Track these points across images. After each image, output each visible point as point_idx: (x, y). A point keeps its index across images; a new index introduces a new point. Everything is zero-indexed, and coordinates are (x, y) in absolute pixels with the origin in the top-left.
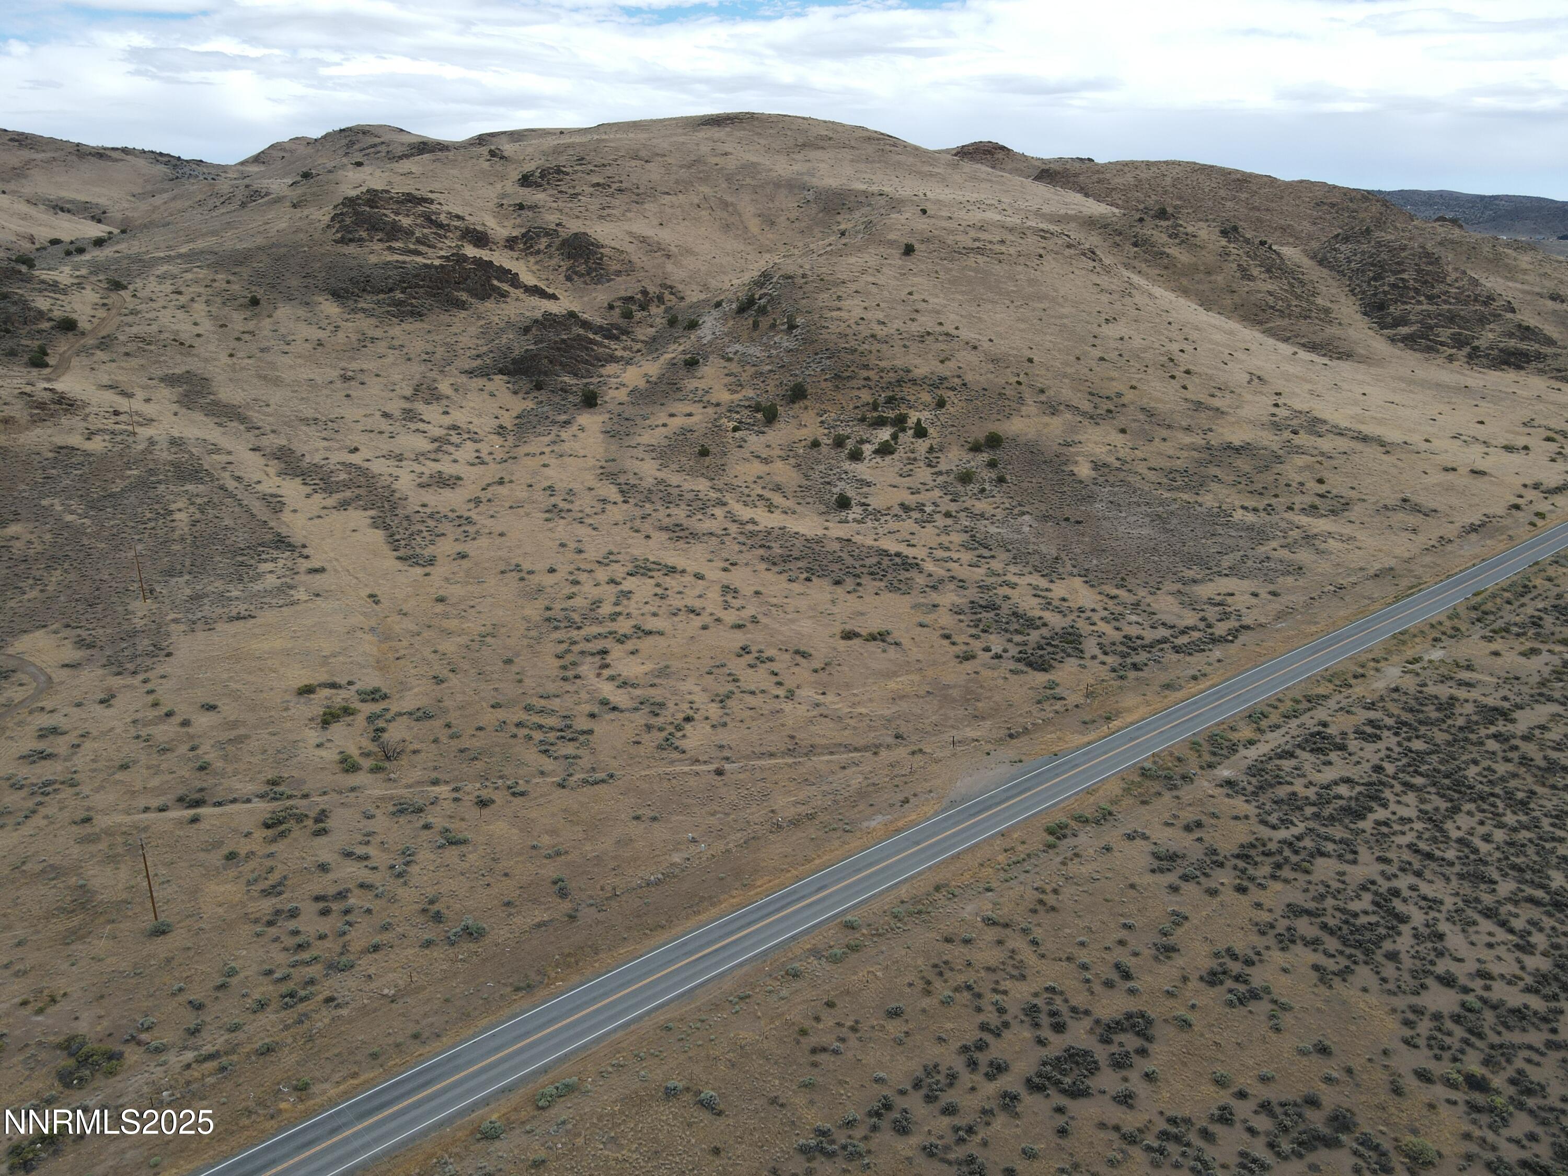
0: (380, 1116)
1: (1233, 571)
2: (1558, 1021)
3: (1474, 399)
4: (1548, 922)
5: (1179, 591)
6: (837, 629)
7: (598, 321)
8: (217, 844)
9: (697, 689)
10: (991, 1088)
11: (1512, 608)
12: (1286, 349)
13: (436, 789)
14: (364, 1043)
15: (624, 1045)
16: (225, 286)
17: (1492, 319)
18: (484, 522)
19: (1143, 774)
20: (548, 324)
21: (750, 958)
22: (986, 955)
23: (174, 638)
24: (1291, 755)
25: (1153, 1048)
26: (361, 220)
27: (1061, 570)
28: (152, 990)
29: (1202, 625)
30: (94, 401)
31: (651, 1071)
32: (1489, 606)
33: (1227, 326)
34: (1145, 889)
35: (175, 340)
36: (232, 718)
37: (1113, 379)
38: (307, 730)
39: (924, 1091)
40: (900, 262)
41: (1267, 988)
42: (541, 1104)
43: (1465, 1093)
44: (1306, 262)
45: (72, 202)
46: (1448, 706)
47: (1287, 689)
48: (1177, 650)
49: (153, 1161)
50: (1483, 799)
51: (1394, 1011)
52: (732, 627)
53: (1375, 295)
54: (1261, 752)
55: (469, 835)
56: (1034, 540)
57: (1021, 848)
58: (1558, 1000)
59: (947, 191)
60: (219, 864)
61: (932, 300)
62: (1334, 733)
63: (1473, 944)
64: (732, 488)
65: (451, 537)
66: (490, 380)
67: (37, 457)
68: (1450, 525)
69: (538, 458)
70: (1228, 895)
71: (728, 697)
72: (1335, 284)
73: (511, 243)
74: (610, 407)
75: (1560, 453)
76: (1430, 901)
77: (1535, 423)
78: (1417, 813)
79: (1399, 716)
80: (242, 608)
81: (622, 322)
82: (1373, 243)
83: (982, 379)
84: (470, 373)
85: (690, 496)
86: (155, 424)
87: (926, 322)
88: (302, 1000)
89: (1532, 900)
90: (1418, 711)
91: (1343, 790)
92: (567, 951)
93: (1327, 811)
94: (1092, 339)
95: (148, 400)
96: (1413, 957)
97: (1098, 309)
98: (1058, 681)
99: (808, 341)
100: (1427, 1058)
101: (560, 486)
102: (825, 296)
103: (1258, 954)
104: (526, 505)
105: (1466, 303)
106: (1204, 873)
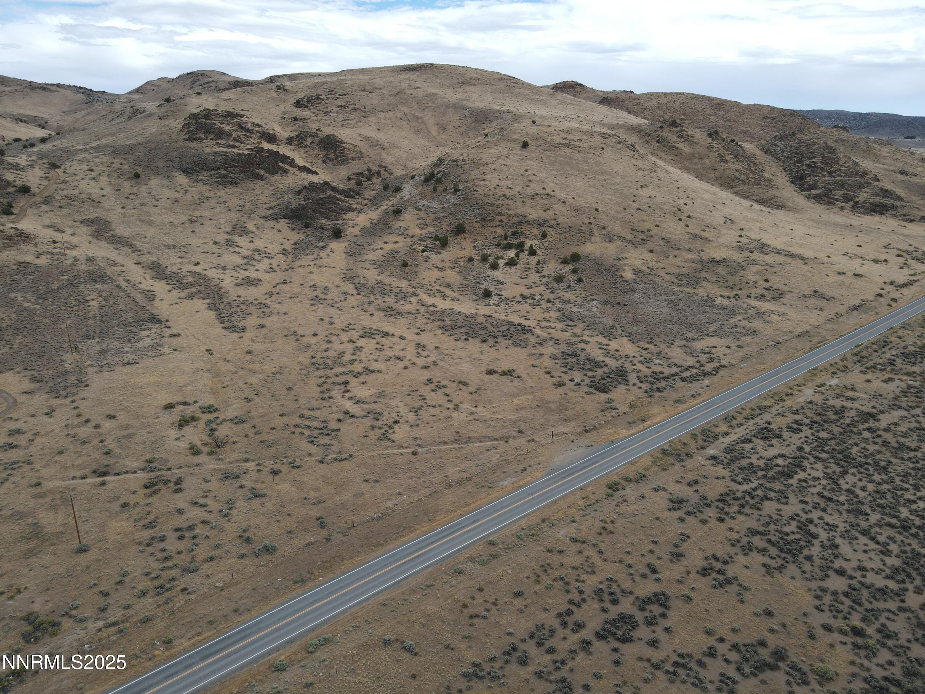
0: (215, 658)
1: (716, 334)
2: (905, 595)
3: (856, 232)
4: (899, 538)
5: (684, 346)
6: (484, 368)
7: (342, 187)
8: (117, 498)
9: (401, 404)
10: (575, 638)
11: (878, 354)
12: (746, 203)
13: (247, 464)
14: (205, 615)
15: (359, 614)
16: (119, 166)
17: (866, 185)
18: (275, 306)
19: (663, 453)
20: (312, 188)
21: (433, 563)
22: (573, 560)
23: (90, 376)
24: (750, 441)
25: (670, 613)
26: (200, 127)
27: (615, 333)
28: (78, 585)
29: (697, 365)
30: (41, 235)
31: (375, 630)
32: (864, 353)
33: (711, 190)
34: (665, 520)
35: (89, 198)
36: (125, 423)
37: (645, 221)
38: (170, 430)
39: (536, 640)
40: (520, 152)
41: (736, 577)
42: (310, 650)
43: (851, 638)
44: (758, 152)
45: (27, 116)
46: (841, 412)
47: (747, 402)
48: (683, 380)
49: (80, 686)
50: (861, 466)
51: (810, 590)
52: (422, 368)
53: (798, 171)
54: (732, 439)
55: (267, 492)
56: (599, 316)
57: (592, 497)
58: (905, 583)
59: (547, 110)
60: (117, 510)
61: (539, 174)
62: (775, 428)
63: (855, 550)
64: (421, 285)
65: (255, 315)
66: (277, 222)
67: (7, 268)
68: (842, 306)
69: (307, 268)
70: (713, 523)
71: (420, 409)
72: (775, 165)
73: (290, 141)
74: (349, 238)
75: (905, 264)
76: (830, 525)
77: (891, 246)
78: (823, 475)
79: (812, 418)
80: (130, 358)
81: (356, 188)
82: (796, 141)
83: (569, 221)
84: (266, 218)
85: (397, 290)
86: (78, 248)
87: (536, 188)
88: (167, 590)
89: (889, 525)
90: (824, 415)
91: (780, 461)
92: (325, 560)
93: (770, 474)
94: (633, 197)
95: (73, 234)
96: (821, 558)
97: (636, 180)
98: (613, 398)
99: (466, 199)
100: (829, 617)
101: (321, 285)
102: (476, 172)
103: (731, 557)
104: (300, 296)
105: (851, 176)
106: (699, 511)
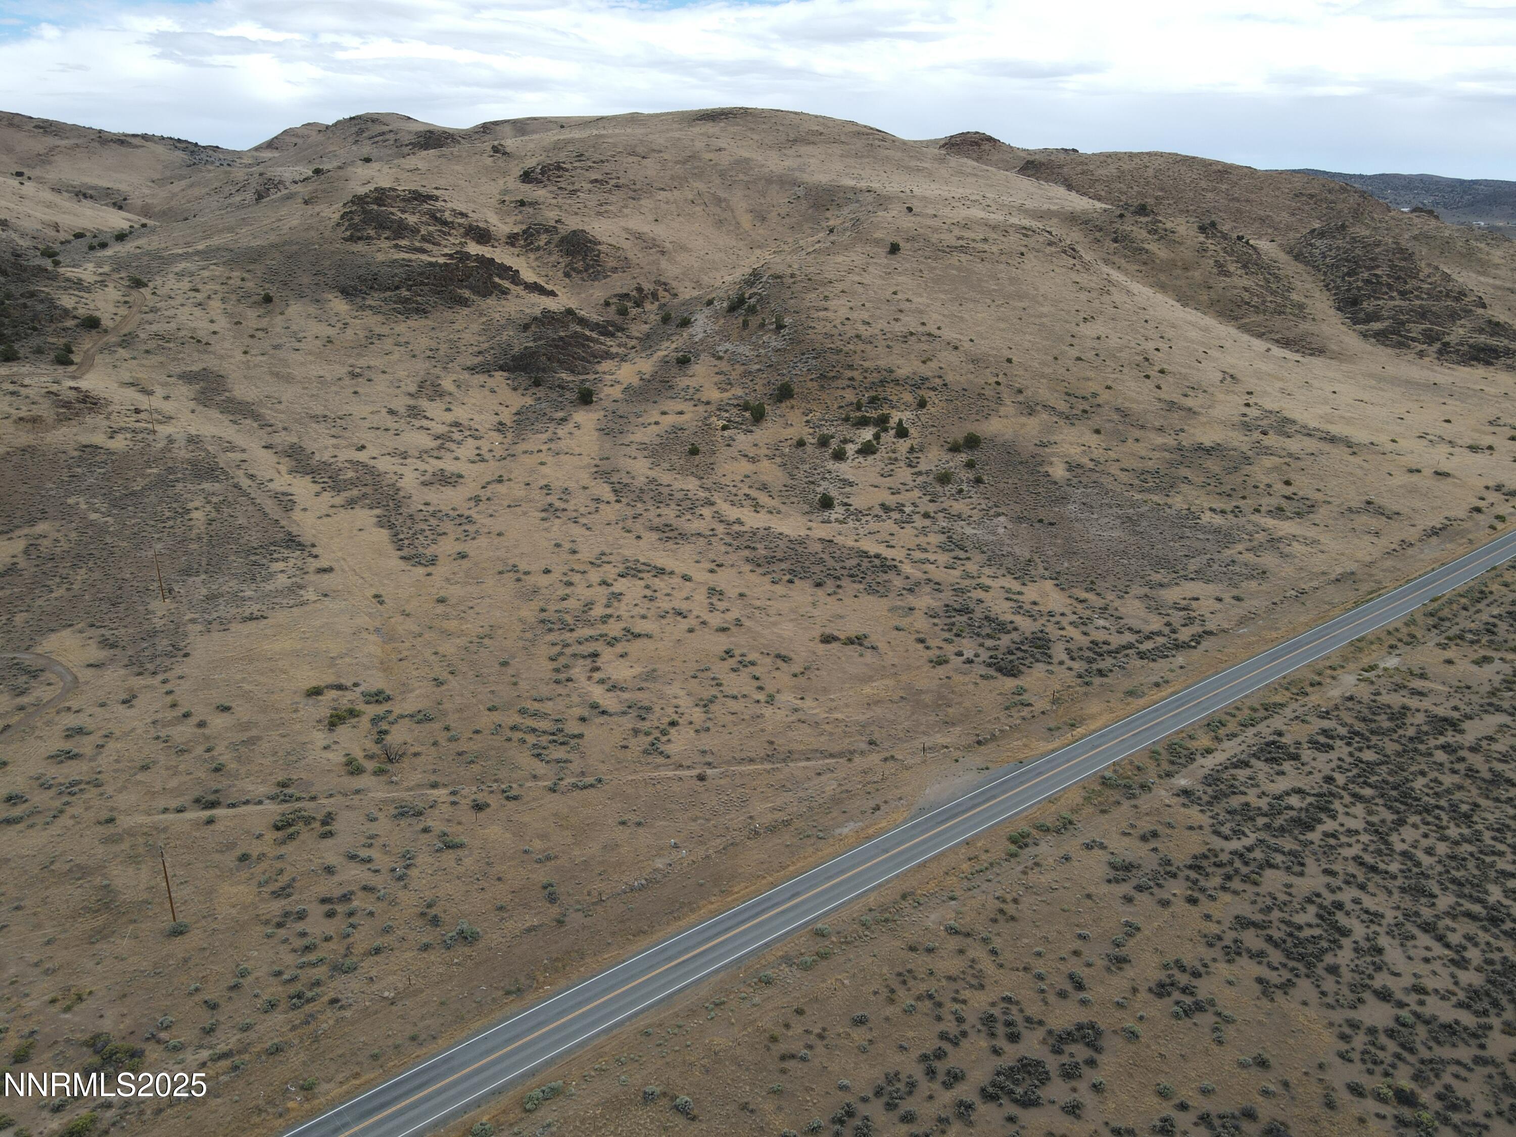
0: (380, 1116)
1: (1200, 575)
2: (1486, 1036)
3: (1443, 397)
4: (1483, 937)
5: (1146, 596)
6: (817, 632)
7: (595, 317)
8: (232, 846)
9: (682, 693)
10: (947, 1097)
11: (1468, 614)
12: (1259, 345)
13: (435, 792)
14: (364, 1043)
15: (607, 1049)
16: (239, 283)
17: (1463, 314)
18: (484, 521)
19: (1103, 783)
20: (546, 321)
21: (726, 965)
22: (950, 965)
23: (191, 638)
24: (1246, 764)
25: (1102, 1059)
26: (371, 219)
27: (1033, 573)
28: (170, 990)
29: (1166, 630)
30: (116, 399)
31: (631, 1076)
32: (1446, 613)
33: (1202, 323)
34: (1101, 899)
35: (192, 338)
36: (245, 719)
37: (1088, 379)
38: (315, 732)
39: (885, 1099)
40: (886, 261)
41: (1213, 1000)
42: (528, 1107)
43: (1394, 1107)
44: (1283, 257)
45: (94, 188)
46: (1400, 715)
47: (1246, 696)
48: (1142, 655)
50: (1428, 811)
51: (1331, 1024)
52: (717, 630)
53: (1349, 290)
54: (1217, 761)
55: (465, 839)
56: (1008, 542)
57: (984, 857)
58: (1488, 1016)
59: (933, 186)
60: (232, 865)
61: (916, 300)
62: (1289, 742)
63: (1410, 958)
64: (719, 487)
65: (452, 537)
66: (490, 376)
67: (63, 455)
68: (1412, 529)
69: (536, 455)
70: (1179, 906)
71: (712, 702)
72: (1310, 279)
73: (512, 240)
74: (605, 404)
76: (1371, 914)
77: (1501, 422)
78: (1365, 825)
79: (1351, 726)
80: (254, 608)
81: (618, 319)
82: (1348, 239)
83: (962, 379)
84: (472, 369)
85: (680, 495)
86: (173, 421)
87: (910, 322)
88: (309, 1001)
89: (1469, 915)
90: (1371, 721)
91: (1294, 801)
92: (554, 956)
93: (1279, 822)
94: (1070, 339)
95: (167, 398)
96: (1353, 971)
97: (1077, 307)
98: (1026, 686)
99: (795, 341)
100: (1360, 1072)
101: (556, 485)
102: (813, 295)
103: (1205, 966)
104: (523, 504)
105: (1438, 299)
106: (1157, 884)
